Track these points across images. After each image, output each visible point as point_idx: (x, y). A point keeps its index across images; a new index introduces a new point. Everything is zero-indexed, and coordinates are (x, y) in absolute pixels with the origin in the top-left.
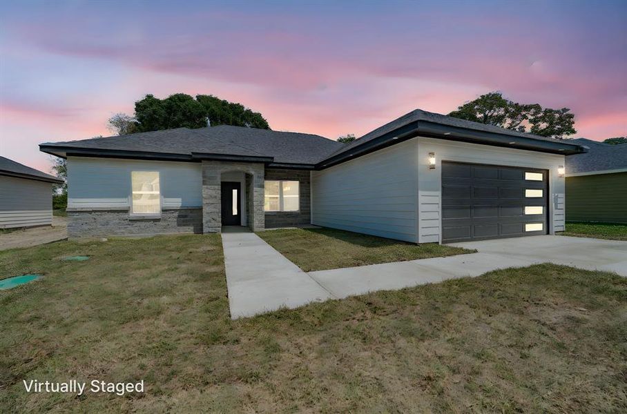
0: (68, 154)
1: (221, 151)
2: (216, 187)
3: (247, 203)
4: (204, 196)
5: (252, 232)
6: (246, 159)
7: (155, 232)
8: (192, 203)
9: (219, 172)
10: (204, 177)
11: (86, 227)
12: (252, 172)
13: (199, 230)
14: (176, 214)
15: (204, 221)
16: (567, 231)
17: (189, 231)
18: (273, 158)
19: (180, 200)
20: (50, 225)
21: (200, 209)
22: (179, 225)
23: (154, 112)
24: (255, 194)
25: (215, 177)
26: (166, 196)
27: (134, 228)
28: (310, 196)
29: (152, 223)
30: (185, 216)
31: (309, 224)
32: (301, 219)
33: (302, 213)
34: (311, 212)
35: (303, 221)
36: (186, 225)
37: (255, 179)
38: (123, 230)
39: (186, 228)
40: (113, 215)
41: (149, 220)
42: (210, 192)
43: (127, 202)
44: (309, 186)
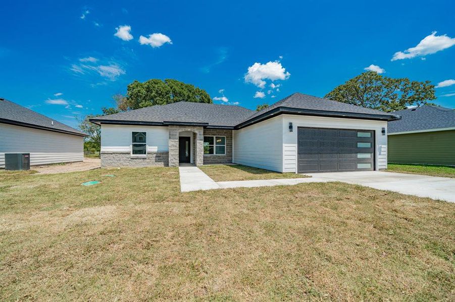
0: (101, 123)
1: (179, 120)
2: (176, 140)
3: (194, 150)
4: (170, 145)
5: (196, 166)
6: (192, 124)
7: (144, 165)
8: (163, 149)
9: (178, 132)
10: (170, 135)
11: (109, 162)
12: (196, 132)
13: (167, 165)
14: (155, 155)
15: (169, 160)
16: (389, 168)
17: (161, 165)
18: (208, 124)
19: (157, 147)
20: (82, 161)
21: (167, 153)
22: (156, 162)
23: (139, 91)
24: (198, 144)
25: (176, 135)
26: (149, 146)
27: (133, 162)
28: (232, 146)
29: (142, 160)
30: (159, 157)
31: (231, 163)
32: (226, 160)
33: (227, 156)
34: (233, 155)
35: (228, 160)
36: (160, 162)
37: (198, 136)
38: (128, 164)
39: (160, 163)
40: (123, 155)
41: (140, 159)
42: (173, 143)
43: (129, 149)
44: (232, 139)
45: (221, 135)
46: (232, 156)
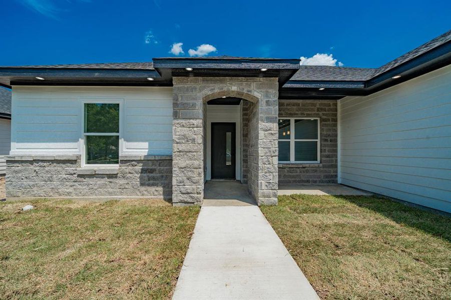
0: (12, 83)
2: (195, 122)
3: (245, 151)
4: (175, 137)
5: (254, 202)
7: (110, 194)
8: (161, 150)
9: (200, 95)
10: (175, 105)
11: (26, 182)
12: (257, 94)
14: (139, 167)
15: (174, 182)
17: (156, 193)
19: (146, 145)
21: (168, 161)
22: (142, 184)
24: (261, 134)
25: (194, 105)
26: (127, 140)
27: (83, 187)
28: (336, 141)
29: (106, 180)
30: (152, 171)
31: (335, 182)
32: (322, 175)
33: (324, 166)
34: (339, 164)
35: (327, 177)
36: (153, 185)
37: (262, 107)
38: (71, 190)
39: (153, 189)
40: (58, 167)
41: (101, 176)
42: (185, 131)
43: (78, 148)
44: (336, 125)
45: (308, 115)
46: (336, 166)
